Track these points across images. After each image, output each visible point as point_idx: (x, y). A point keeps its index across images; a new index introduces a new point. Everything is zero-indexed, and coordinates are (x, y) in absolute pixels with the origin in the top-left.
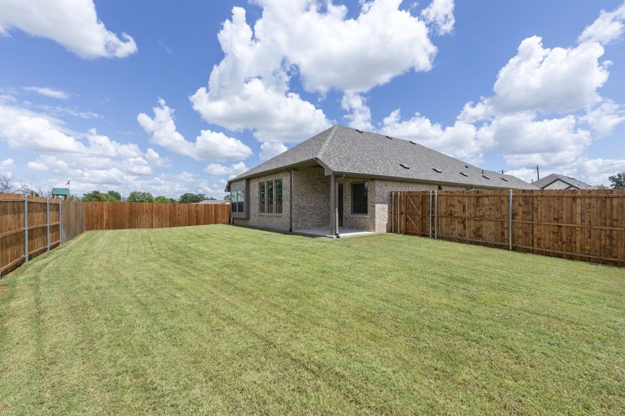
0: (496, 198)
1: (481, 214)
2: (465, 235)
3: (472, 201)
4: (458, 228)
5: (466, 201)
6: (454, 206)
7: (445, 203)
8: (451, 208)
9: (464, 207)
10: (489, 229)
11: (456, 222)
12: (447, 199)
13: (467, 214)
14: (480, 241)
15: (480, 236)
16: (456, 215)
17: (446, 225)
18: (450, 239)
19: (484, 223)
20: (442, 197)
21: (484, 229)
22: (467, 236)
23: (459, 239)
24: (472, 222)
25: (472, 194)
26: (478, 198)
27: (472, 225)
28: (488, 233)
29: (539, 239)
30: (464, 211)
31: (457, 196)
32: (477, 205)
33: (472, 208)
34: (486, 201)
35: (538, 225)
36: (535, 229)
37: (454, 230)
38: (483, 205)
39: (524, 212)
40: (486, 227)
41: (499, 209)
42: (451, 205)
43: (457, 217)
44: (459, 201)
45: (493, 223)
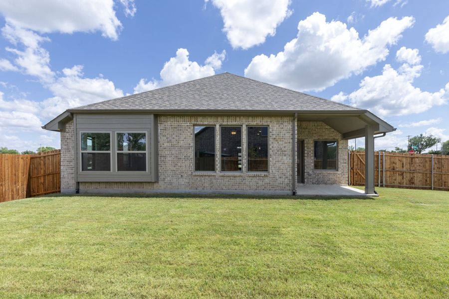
0: (423, 159)
1: (414, 169)
2: (403, 183)
3: (408, 160)
4: (399, 178)
5: (404, 160)
6: (396, 164)
7: (389, 161)
8: (394, 165)
9: (403, 164)
10: (418, 178)
11: (397, 175)
12: (390, 159)
13: (405, 169)
14: (414, 186)
15: (413, 183)
16: (397, 169)
17: (389, 176)
18: (393, 187)
19: (415, 175)
20: (387, 157)
21: (415, 179)
22: (404, 183)
23: (398, 186)
24: (408, 174)
25: (408, 156)
26: (412, 158)
27: (407, 176)
28: (418, 181)
29: (445, 182)
30: (403, 167)
31: (398, 156)
32: (411, 163)
33: (408, 164)
34: (417, 160)
35: (444, 175)
36: (443, 177)
37: (395, 180)
38: (415, 163)
39: (437, 168)
40: (417, 177)
41: (424, 166)
42: (394, 163)
43: (398, 171)
44: (400, 160)
45: (421, 174)
